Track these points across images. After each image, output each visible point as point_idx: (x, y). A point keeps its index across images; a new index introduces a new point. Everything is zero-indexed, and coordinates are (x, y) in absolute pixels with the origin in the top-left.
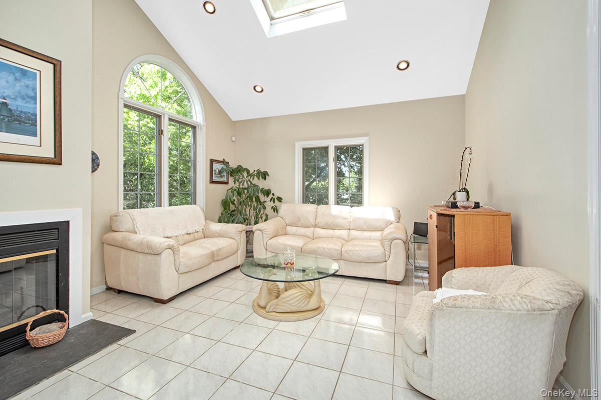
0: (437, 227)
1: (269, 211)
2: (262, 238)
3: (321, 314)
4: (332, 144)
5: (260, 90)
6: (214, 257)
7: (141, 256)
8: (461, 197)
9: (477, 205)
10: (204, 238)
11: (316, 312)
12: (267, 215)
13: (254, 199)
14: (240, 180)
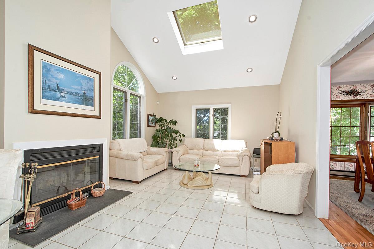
0: (264, 148)
1: (178, 142)
2: (177, 155)
3: (213, 187)
4: (212, 107)
5: (175, 78)
6: (156, 164)
7: (127, 161)
8: (276, 136)
9: (282, 139)
10: (147, 155)
11: (210, 186)
12: (176, 144)
13: (170, 136)
14: (163, 125)
